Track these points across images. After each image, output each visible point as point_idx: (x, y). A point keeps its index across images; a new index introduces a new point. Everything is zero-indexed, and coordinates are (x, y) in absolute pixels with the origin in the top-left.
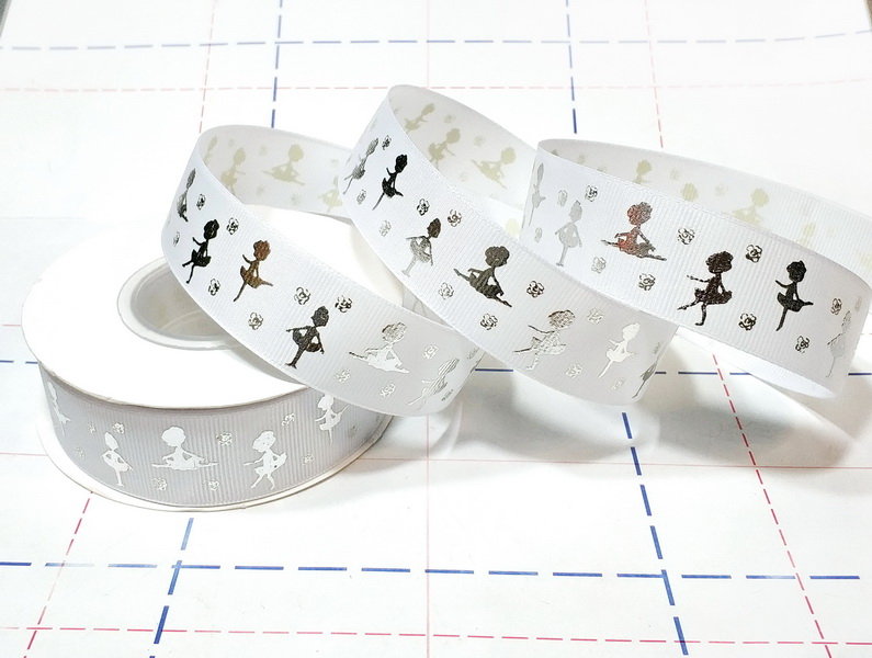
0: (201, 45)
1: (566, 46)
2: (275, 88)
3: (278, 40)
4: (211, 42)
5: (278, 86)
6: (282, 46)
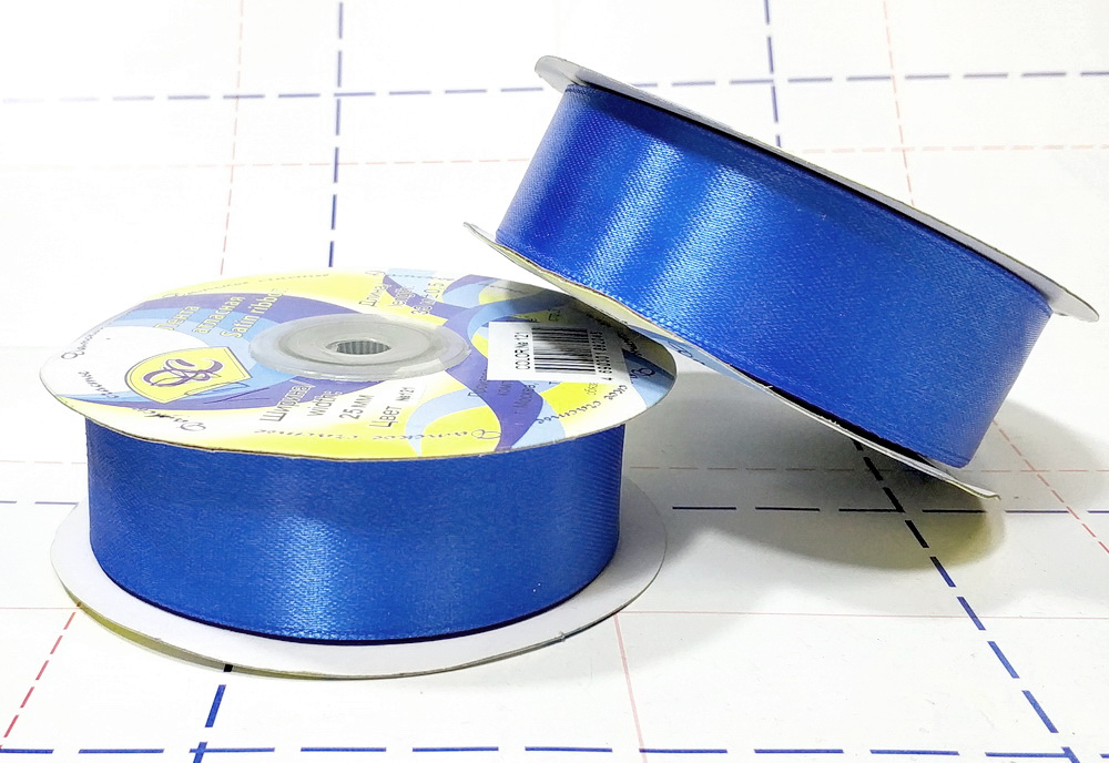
0: (225, 97)
1: (768, 87)
2: (336, 164)
3: (340, 91)
4: (240, 92)
5: (340, 161)
6: (343, 99)
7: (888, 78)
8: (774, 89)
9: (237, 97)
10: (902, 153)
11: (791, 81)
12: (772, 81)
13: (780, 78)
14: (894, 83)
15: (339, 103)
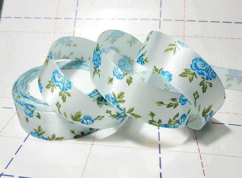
7: (183, 21)
8: (160, 22)
9: (56, 18)
10: (183, 37)
11: (164, 20)
12: (160, 20)
13: (162, 19)
14: (184, 22)
15: (75, 20)
